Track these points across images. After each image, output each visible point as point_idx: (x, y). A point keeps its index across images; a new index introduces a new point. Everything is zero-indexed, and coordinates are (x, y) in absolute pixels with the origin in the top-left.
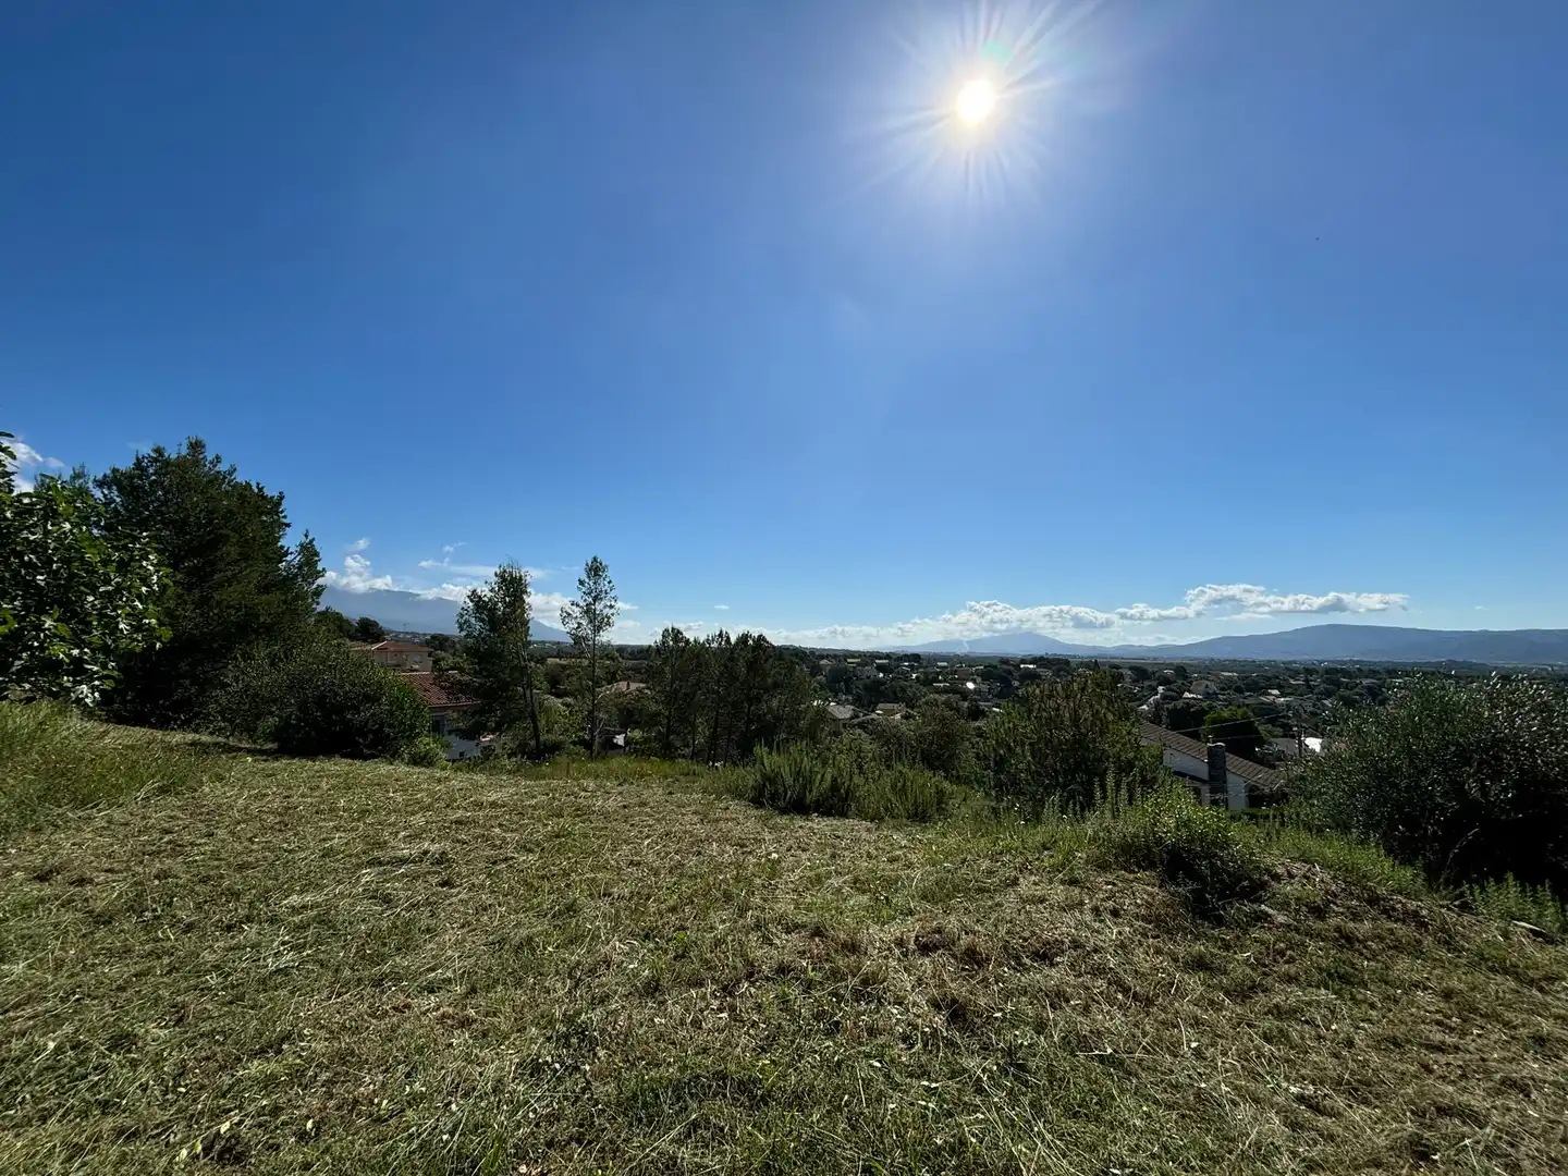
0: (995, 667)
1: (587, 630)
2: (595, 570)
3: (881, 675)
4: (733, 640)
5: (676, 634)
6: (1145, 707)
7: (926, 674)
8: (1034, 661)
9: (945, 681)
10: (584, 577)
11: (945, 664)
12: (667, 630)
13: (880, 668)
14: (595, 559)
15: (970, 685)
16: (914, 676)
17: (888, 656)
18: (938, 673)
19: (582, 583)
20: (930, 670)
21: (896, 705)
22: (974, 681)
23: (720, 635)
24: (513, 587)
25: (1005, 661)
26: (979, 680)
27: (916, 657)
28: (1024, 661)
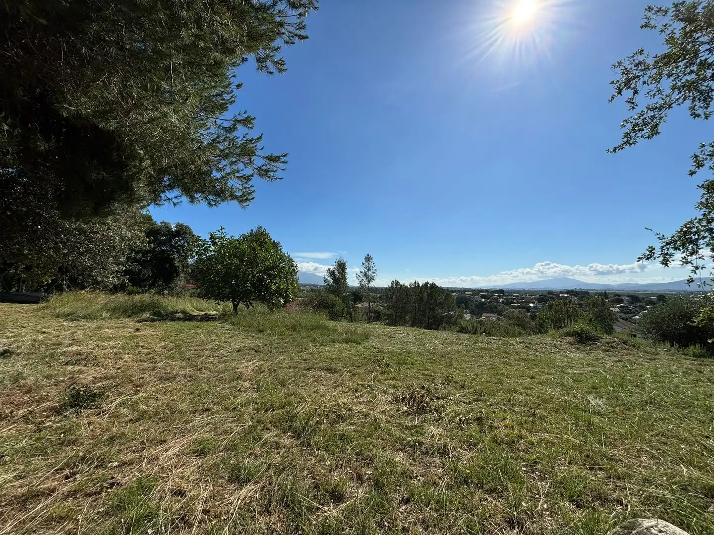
0: (545, 296)
1: (365, 282)
2: (368, 259)
3: (483, 300)
4: (421, 285)
5: (397, 283)
6: (637, 317)
7: (507, 299)
8: (568, 292)
9: (518, 303)
10: (364, 262)
11: (518, 294)
12: (393, 281)
13: (483, 297)
14: (368, 255)
15: (531, 305)
16: (501, 300)
17: (486, 291)
18: (514, 299)
19: (363, 264)
20: (509, 297)
21: (492, 314)
22: (533, 303)
23: (415, 283)
24: (342, 266)
25: (551, 293)
26: (536, 302)
27: (502, 291)
28: (561, 292)
